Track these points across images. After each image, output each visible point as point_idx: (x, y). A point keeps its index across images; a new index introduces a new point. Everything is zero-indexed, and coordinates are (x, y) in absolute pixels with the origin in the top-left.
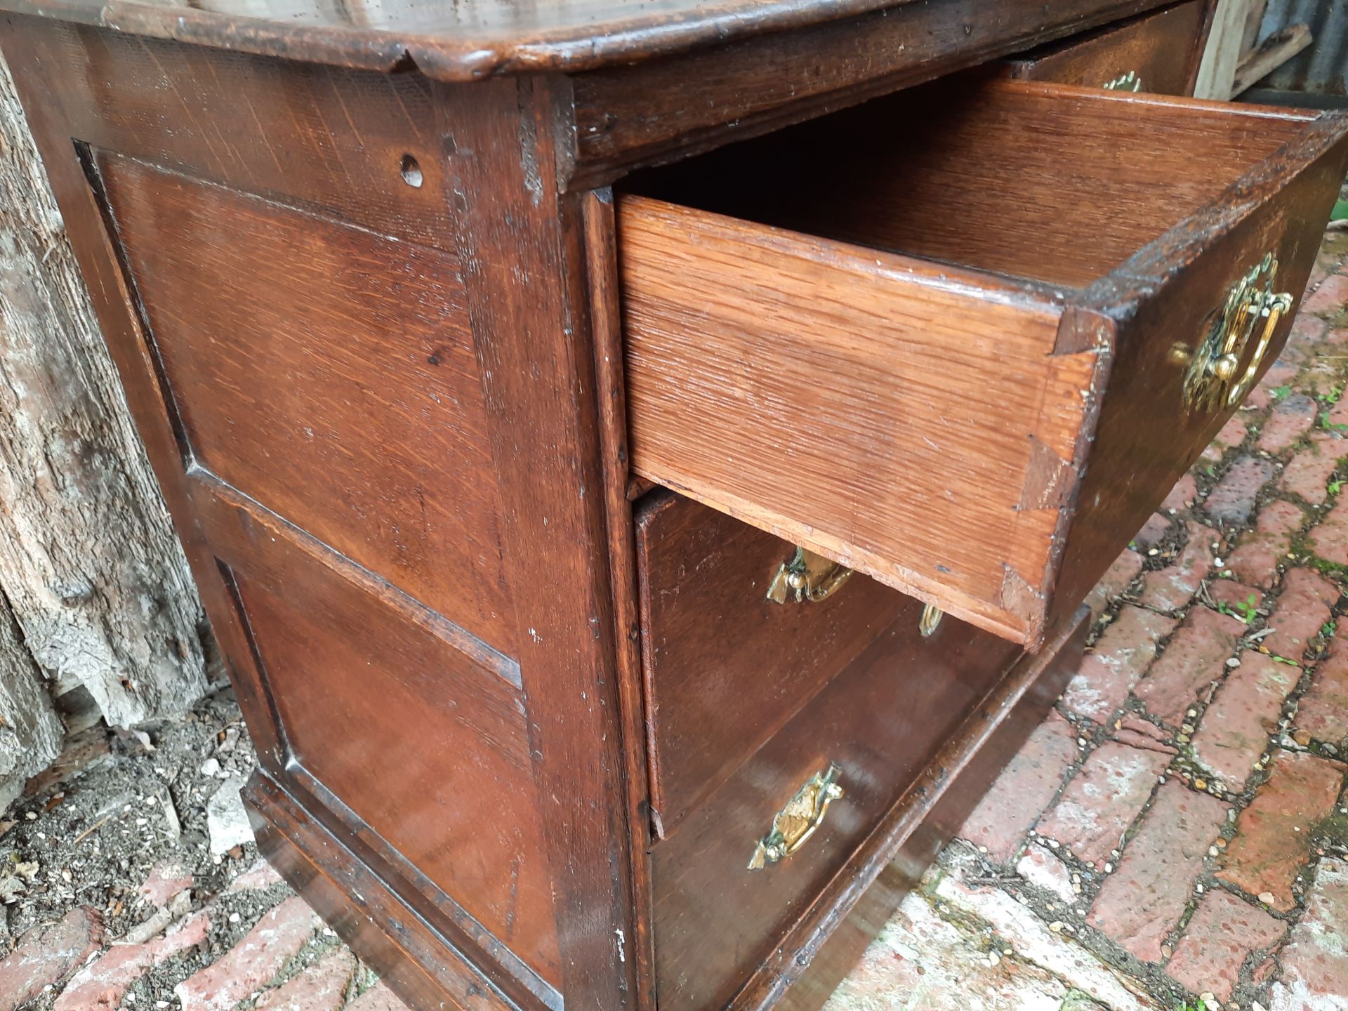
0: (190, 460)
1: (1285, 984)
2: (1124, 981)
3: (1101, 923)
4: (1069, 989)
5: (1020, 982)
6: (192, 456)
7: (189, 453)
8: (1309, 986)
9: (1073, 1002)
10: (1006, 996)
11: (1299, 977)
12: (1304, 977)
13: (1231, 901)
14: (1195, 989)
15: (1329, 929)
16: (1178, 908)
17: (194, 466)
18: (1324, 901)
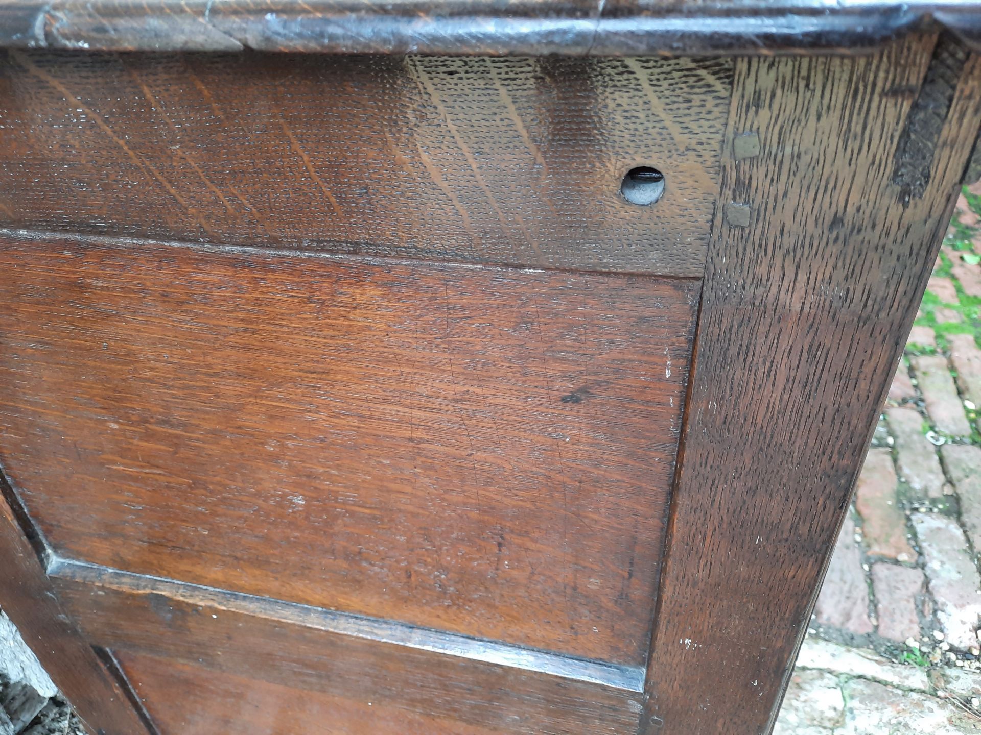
0: (48, 556)
1: (943, 611)
2: (863, 654)
3: (829, 619)
4: (837, 676)
5: (807, 687)
6: (49, 551)
7: (44, 549)
8: (956, 606)
9: (846, 685)
10: (805, 702)
11: (948, 603)
12: (950, 602)
13: (888, 569)
14: (901, 639)
15: (942, 563)
16: (863, 587)
17: (54, 562)
18: (930, 545)
